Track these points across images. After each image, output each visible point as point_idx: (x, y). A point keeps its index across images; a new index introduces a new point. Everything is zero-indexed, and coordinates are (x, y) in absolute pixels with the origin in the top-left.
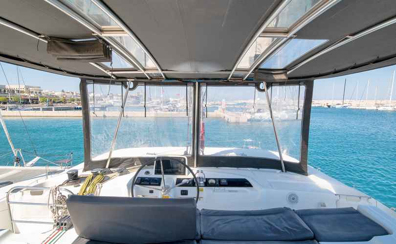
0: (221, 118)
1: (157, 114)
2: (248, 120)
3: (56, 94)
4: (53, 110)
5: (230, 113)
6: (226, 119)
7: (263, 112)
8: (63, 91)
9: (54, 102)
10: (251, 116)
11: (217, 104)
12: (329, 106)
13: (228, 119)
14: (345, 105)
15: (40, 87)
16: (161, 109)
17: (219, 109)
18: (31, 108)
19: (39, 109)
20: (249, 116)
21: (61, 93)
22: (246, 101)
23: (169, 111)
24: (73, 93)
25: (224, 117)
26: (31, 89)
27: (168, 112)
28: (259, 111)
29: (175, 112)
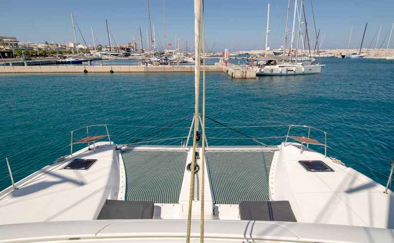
0: (223, 72)
1: (147, 68)
2: (257, 75)
3: (40, 46)
4: (25, 65)
5: (234, 66)
6: (230, 73)
7: (275, 64)
8: (47, 43)
9: (32, 56)
10: (260, 70)
11: (218, 56)
12: (343, 56)
13: (232, 74)
14: (362, 55)
15: (15, 38)
16: (151, 63)
17: (220, 61)
18: (4, 63)
19: (9, 63)
20: (257, 70)
21: (44, 45)
22: (248, 52)
23: (161, 64)
24: (57, 45)
25: (227, 71)
26: (5, 40)
27: (160, 66)
28: (269, 63)
29: (168, 66)
